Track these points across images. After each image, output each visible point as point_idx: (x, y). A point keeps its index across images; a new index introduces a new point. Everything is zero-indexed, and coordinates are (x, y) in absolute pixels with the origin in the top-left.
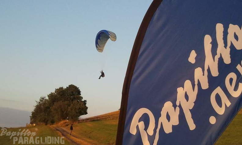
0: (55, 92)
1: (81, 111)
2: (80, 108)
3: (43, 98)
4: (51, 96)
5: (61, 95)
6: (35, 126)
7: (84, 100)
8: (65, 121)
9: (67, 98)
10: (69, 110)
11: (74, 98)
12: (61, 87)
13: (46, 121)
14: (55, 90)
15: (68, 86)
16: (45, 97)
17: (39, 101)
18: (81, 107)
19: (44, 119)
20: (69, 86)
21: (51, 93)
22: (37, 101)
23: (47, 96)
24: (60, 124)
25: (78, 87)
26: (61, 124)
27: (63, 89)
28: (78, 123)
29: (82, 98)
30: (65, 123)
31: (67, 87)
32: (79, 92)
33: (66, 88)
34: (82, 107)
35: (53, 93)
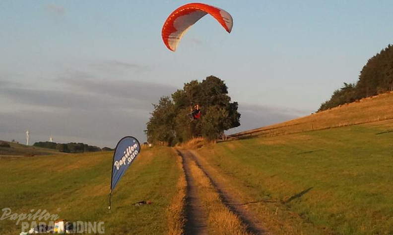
0: (184, 88)
1: (222, 123)
2: (220, 119)
3: (165, 100)
4: (178, 96)
5: (194, 95)
6: (151, 148)
7: (233, 103)
8: (197, 139)
9: (203, 99)
10: (203, 121)
11: (216, 100)
12: (195, 80)
13: (169, 138)
14: (184, 86)
15: (205, 79)
16: (168, 98)
17: (159, 105)
18: (222, 116)
19: (165, 136)
20: (207, 78)
21: (178, 90)
22: (154, 105)
23: (171, 96)
24: (188, 144)
25: (222, 80)
26: (190, 145)
27: (197, 83)
28: (217, 142)
29: (230, 99)
30: (198, 142)
31: (204, 81)
32: (224, 89)
33: (201, 82)
34: (224, 115)
35: (180, 91)
